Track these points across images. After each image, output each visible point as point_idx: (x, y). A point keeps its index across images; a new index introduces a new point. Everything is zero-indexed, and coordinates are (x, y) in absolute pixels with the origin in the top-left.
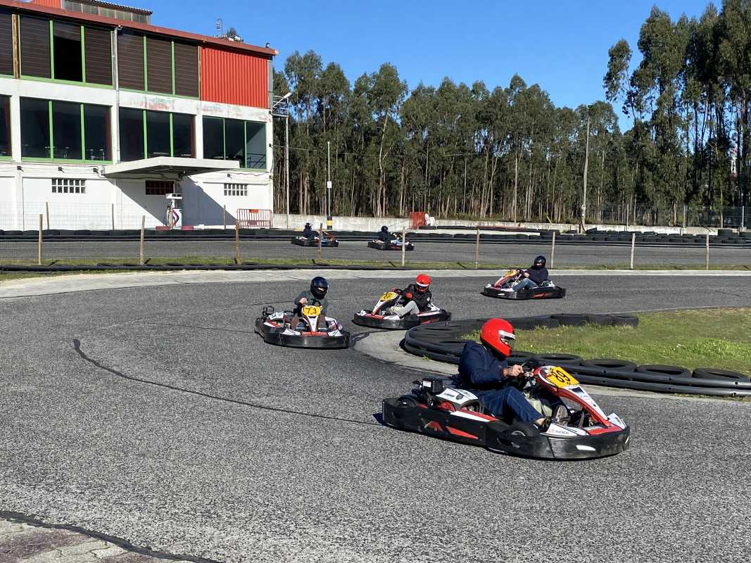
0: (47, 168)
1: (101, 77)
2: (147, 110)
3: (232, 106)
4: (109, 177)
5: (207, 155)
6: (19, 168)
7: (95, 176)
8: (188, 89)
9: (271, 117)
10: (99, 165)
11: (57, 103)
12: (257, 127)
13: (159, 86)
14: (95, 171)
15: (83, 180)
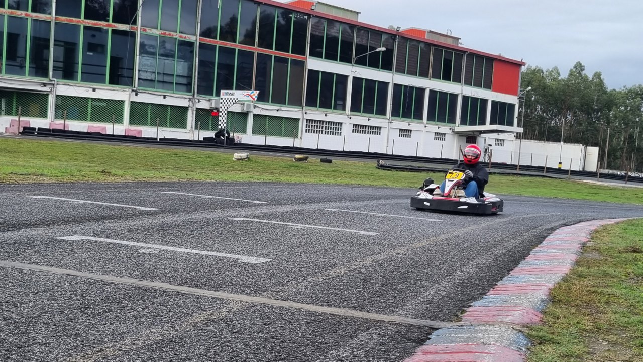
0: (434, 127)
1: (457, 80)
2: (472, 98)
3: (504, 95)
4: (455, 133)
5: (491, 123)
6: (425, 127)
7: (450, 132)
8: (488, 86)
9: (518, 101)
10: (451, 125)
11: (441, 93)
12: (512, 106)
13: (478, 85)
14: (450, 129)
15: (445, 134)
